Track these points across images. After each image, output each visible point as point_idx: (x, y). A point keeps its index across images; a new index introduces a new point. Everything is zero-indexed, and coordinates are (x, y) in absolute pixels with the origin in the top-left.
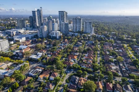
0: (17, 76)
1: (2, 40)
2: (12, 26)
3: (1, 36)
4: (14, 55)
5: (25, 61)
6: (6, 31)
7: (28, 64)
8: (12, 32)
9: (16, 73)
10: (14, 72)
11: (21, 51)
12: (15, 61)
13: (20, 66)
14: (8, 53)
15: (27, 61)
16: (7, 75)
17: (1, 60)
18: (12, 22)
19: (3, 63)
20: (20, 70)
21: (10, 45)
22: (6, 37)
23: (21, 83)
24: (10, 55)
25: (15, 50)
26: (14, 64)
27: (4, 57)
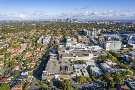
0: (116, 77)
1: (117, 41)
2: (131, 30)
3: (118, 38)
4: (122, 58)
5: (130, 68)
6: (124, 34)
7: (132, 73)
8: (129, 36)
9: (117, 74)
10: (116, 72)
11: (130, 57)
12: (120, 63)
13: (123, 70)
14: (118, 54)
15: (132, 69)
16: (109, 71)
17: (110, 57)
18: (133, 26)
19: (110, 61)
20: (121, 74)
21: (122, 48)
22: (121, 39)
23: (117, 86)
24: (118, 56)
25: (125, 53)
26: (118, 65)
27: (113, 55)
